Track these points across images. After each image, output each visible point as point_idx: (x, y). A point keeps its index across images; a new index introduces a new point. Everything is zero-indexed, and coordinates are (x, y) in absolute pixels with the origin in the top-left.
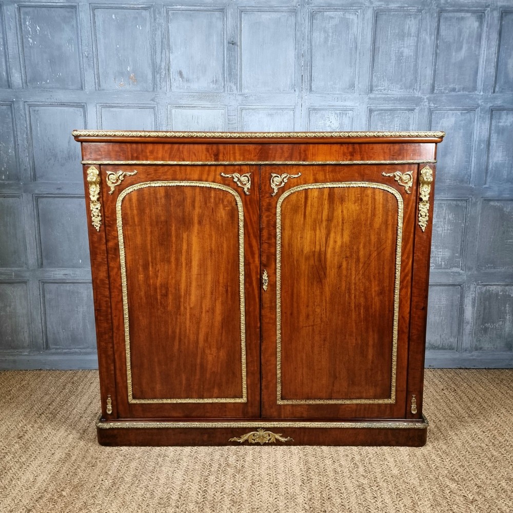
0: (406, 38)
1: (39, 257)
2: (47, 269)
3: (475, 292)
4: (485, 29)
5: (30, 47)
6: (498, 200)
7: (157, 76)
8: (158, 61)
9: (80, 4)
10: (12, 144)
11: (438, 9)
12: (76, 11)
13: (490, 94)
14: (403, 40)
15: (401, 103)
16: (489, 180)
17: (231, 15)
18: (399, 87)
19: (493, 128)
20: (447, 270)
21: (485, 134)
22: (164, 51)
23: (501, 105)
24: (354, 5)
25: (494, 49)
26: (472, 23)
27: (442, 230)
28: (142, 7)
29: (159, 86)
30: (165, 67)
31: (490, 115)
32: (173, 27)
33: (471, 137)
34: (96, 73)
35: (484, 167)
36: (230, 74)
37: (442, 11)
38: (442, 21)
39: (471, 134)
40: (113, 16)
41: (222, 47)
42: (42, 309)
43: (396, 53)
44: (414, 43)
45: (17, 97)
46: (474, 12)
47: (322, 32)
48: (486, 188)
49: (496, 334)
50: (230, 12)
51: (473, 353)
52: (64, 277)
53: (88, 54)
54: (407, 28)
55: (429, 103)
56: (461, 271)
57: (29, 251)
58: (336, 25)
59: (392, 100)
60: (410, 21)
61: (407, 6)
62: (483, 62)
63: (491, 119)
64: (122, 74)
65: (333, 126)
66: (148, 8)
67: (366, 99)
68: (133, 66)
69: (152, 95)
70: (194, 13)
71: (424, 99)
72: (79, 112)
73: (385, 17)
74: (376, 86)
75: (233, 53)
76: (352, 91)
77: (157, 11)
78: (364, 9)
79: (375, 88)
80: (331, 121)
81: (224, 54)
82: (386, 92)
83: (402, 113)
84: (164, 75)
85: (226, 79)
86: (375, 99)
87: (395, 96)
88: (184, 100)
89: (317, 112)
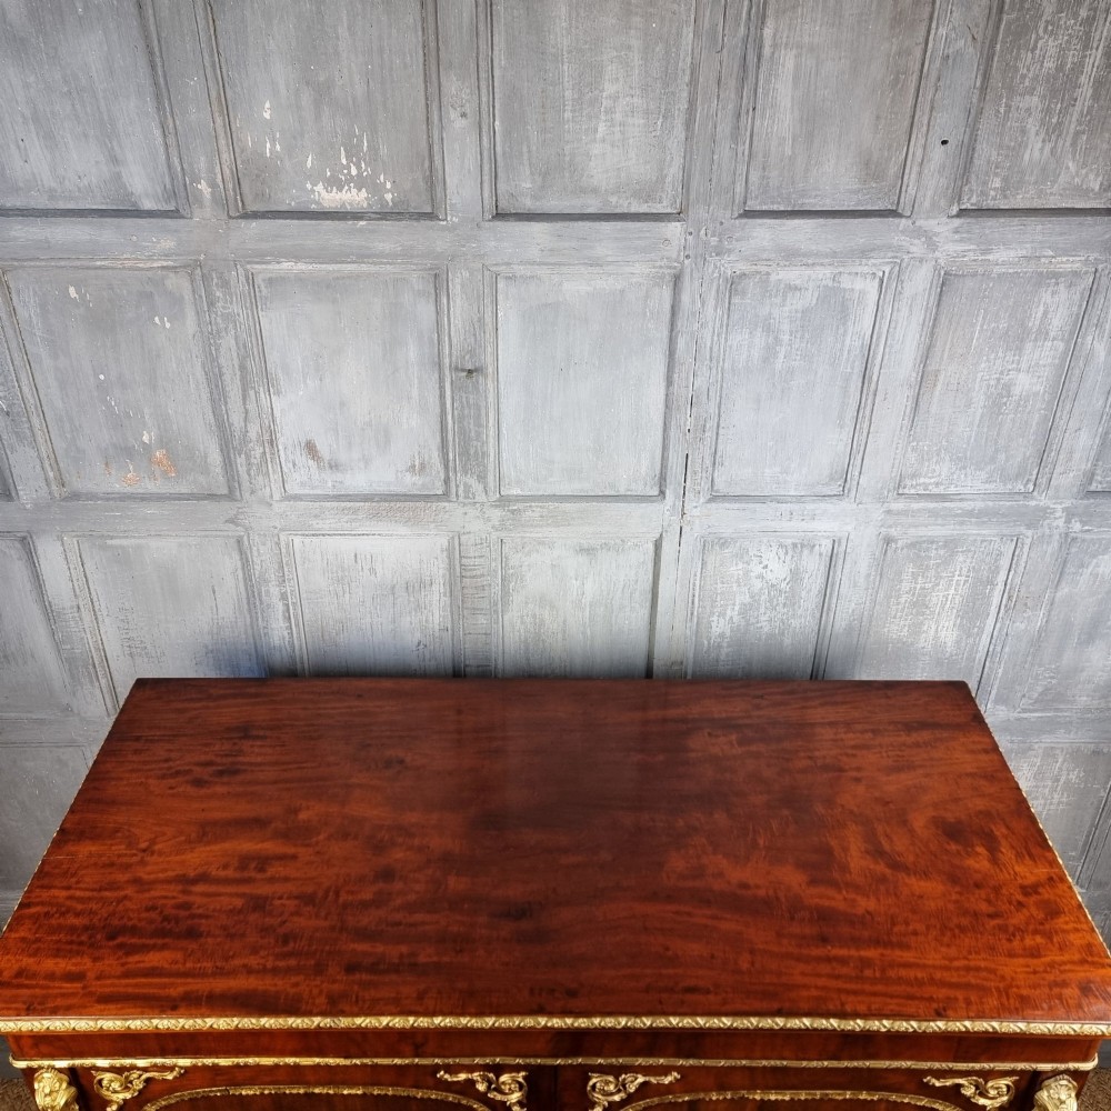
0: (1029, 346)
7: (239, 461)
8: (236, 419)
14: (1020, 350)
15: (984, 523)
17: (463, 286)
18: (983, 475)
22: (252, 393)
27: (1045, 804)
28: (162, 267)
29: (246, 484)
30: (260, 436)
32: (274, 322)
34: (45, 454)
36: (465, 453)
40: (72, 291)
41: (437, 376)
43: (989, 386)
44: (1054, 358)
47: (759, 332)
50: (458, 280)
53: (9, 406)
54: (1040, 315)
55: (1068, 521)
58: (806, 312)
59: (957, 516)
60: (1053, 293)
61: (1051, 253)
64: (127, 452)
65: (769, 576)
66: (185, 267)
67: (877, 514)
68: (159, 429)
69: (228, 508)
70: (338, 278)
71: (1054, 510)
72: (14, 551)
73: (970, 283)
74: (914, 476)
75: (471, 397)
76: (836, 489)
77: (215, 280)
78: (904, 265)
79: (908, 482)
80: (765, 563)
81: (442, 396)
82: (940, 490)
83: (982, 541)
84: (258, 456)
85: (451, 464)
86: (905, 513)
87: (967, 505)
88: (328, 522)
89: (723, 543)
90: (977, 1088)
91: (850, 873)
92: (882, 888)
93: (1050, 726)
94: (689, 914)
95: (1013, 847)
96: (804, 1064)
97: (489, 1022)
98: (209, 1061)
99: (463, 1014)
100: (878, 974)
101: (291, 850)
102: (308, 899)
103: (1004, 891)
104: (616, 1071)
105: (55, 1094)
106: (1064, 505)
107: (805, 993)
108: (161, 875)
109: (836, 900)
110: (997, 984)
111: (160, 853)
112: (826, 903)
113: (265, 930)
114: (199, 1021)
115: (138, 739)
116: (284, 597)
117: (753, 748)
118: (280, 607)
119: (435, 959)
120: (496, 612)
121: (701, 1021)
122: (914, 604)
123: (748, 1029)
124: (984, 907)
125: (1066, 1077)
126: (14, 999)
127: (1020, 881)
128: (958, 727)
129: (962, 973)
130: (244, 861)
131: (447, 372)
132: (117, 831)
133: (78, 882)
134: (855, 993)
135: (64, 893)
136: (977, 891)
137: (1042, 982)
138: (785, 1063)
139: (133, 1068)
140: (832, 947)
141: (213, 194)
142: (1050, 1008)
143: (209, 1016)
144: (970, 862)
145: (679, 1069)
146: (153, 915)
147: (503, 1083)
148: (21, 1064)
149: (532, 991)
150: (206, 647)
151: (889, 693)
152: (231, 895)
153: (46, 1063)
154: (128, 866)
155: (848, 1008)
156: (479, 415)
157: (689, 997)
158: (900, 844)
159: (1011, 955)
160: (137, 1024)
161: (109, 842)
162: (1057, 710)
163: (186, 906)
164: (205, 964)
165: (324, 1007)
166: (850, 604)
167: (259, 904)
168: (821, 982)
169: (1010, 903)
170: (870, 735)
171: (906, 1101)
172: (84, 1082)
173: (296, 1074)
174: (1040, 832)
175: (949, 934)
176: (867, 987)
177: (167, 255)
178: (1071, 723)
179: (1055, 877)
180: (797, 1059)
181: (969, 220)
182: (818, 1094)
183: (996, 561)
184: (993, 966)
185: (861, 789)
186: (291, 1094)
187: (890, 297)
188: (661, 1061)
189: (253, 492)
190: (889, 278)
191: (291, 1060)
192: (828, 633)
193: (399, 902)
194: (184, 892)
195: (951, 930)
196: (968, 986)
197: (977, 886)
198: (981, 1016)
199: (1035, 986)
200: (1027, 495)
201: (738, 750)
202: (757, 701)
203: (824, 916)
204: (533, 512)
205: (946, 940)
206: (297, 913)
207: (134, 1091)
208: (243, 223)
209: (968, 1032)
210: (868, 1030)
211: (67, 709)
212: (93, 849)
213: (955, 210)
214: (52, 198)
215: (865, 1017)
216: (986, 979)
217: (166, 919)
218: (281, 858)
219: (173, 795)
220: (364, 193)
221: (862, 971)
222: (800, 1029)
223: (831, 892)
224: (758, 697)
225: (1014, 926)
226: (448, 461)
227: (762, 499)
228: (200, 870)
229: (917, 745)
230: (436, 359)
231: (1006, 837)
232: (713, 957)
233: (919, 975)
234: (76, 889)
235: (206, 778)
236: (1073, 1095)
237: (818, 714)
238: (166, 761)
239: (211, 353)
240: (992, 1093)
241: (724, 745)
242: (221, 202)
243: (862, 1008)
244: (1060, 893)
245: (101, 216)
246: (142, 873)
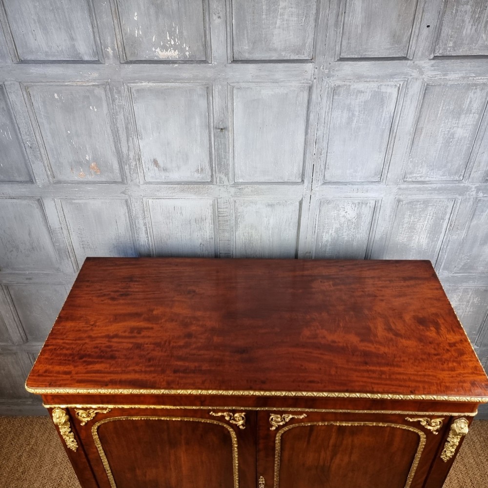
0: (463, 116)
2: (33, 344)
7: (126, 167)
8: (124, 150)
9: (6, 83)
12: (3, 92)
14: (459, 118)
15: (441, 193)
17: (219, 92)
18: (441, 173)
22: (131, 139)
24: (396, 77)
27: (463, 312)
29: (129, 178)
30: (134, 157)
32: (139, 108)
34: (46, 165)
36: (220, 164)
40: (56, 95)
41: (208, 131)
43: (444, 134)
44: (474, 121)
47: (345, 111)
50: (217, 90)
53: (32, 144)
54: (468, 103)
55: (477, 192)
57: (10, 330)
58: (366, 102)
59: (429, 190)
60: (474, 93)
61: (474, 75)
64: (79, 163)
65: (348, 216)
66: (102, 85)
67: (395, 189)
68: (93, 154)
69: (122, 188)
70: (166, 89)
71: (471, 188)
72: (35, 205)
73: (438, 89)
74: (411, 173)
75: (222, 140)
76: (377, 179)
77: (115, 91)
78: (409, 81)
79: (408, 176)
80: (346, 211)
81: (210, 140)
82: (422, 179)
83: (440, 201)
84: (134, 165)
85: (214, 169)
86: (406, 189)
87: (434, 186)
88: (163, 193)
89: (329, 202)
90: (427, 422)
91: (378, 337)
92: (391, 343)
93: (466, 279)
94: (311, 352)
95: (446, 328)
96: (357, 411)
97: (231, 393)
98: (120, 406)
99: (220, 389)
100: (387, 377)
101: (150, 326)
102: (158, 345)
103: (441, 345)
104: (281, 413)
105: (61, 418)
106: (476, 186)
107: (357, 384)
108: (99, 335)
109: (371, 348)
110: (436, 381)
111: (99, 326)
112: (367, 349)
113: (141, 357)
114: (116, 390)
115: (88, 281)
116: (145, 224)
117: (339, 287)
118: (144, 229)
119: (209, 368)
120: (232, 231)
121: (315, 394)
122: (410, 228)
123: (334, 397)
124: (433, 351)
125: (464, 418)
126: (44, 381)
127: (448, 341)
128: (426, 279)
129: (422, 377)
130: (132, 330)
131: (212, 129)
132: (81, 317)
133: (67, 337)
134: (378, 384)
135: (62, 341)
136: (430, 345)
137: (455, 381)
138: (349, 411)
139: (91, 408)
140: (369, 366)
141: (113, 53)
142: (458, 391)
143: (120, 389)
144: (428, 333)
145: (306, 413)
146: (97, 350)
147: (236, 417)
148: (47, 406)
149: (247, 381)
150: (114, 244)
151: (397, 265)
152: (127, 343)
153: (57, 406)
154: (86, 331)
155: (375, 390)
156: (226, 148)
157: (310, 385)
158: (399, 326)
159: (443, 370)
160: (92, 391)
161: (78, 322)
162: (469, 273)
163: (110, 347)
164: (118, 369)
165: (165, 386)
166: (382, 228)
167: (139, 346)
168: (365, 379)
169: (444, 350)
170: (389, 282)
171: (398, 427)
172: (72, 413)
173: (154, 412)
174: (458, 322)
175: (417, 361)
176: (383, 382)
177: (94, 80)
178: (475, 278)
179: (463, 340)
180: (354, 409)
181: (438, 61)
182: (362, 424)
183: (445, 210)
184: (435, 374)
185: (383, 304)
186: (152, 420)
187: (402, 95)
188: (299, 409)
189: (132, 181)
190: (402, 87)
191: (152, 407)
192: (372, 240)
193: (194, 346)
194: (109, 341)
195: (419, 360)
196: (424, 382)
197: (430, 343)
198: (429, 393)
199: (452, 382)
200: (460, 181)
201: (333, 288)
202: (341, 268)
203: (366, 354)
204: (248, 189)
205: (416, 364)
206: (154, 350)
207: (91, 417)
208: (126, 66)
209: (423, 399)
210: (383, 398)
211: (58, 270)
212: (72, 324)
213: (432, 56)
214: (47, 55)
215: (382, 393)
216: (432, 379)
217: (102, 351)
218: (147, 328)
219: (103, 304)
220: (177, 52)
221: (381, 375)
222: (355, 398)
223: (370, 345)
224: (341, 266)
225: (445, 359)
226: (212, 168)
227: (345, 184)
228: (115, 333)
229: (408, 286)
230: (208, 124)
231: (443, 324)
232: (320, 369)
233: (405, 377)
234: (66, 340)
235: (116, 297)
236: (467, 425)
237: (367, 273)
238: (100, 290)
239: (113, 122)
240: (433, 424)
241: (327, 286)
242: (117, 57)
243: (380, 390)
244: (465, 346)
245: (67, 63)
246: (92, 334)
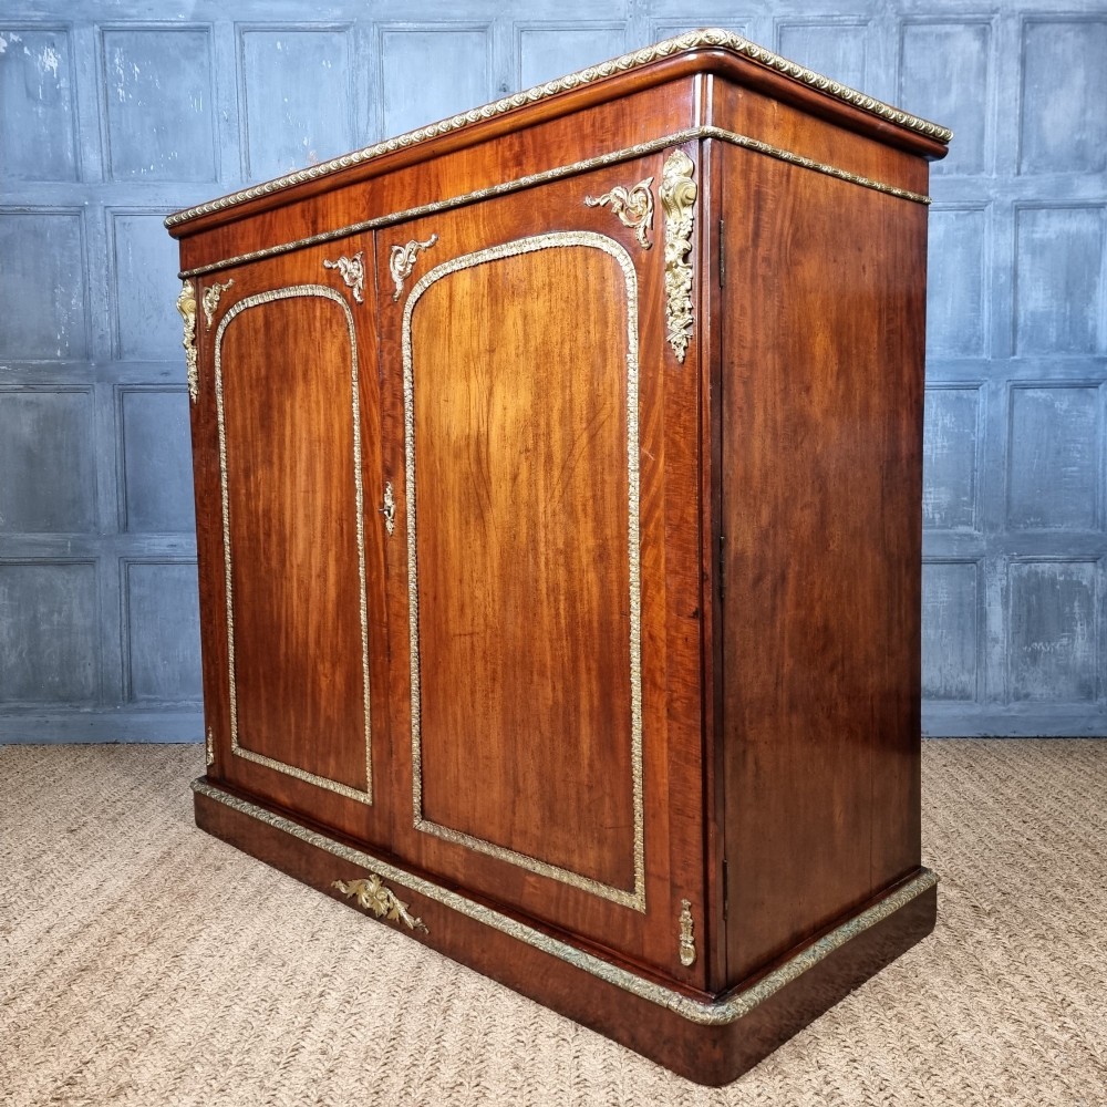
1: (121, 510)
2: (137, 535)
3: (1007, 574)
4: (992, 53)
5: (121, 105)
6: (1041, 387)
8: (362, 125)
9: (216, 23)
10: (78, 289)
11: (899, 19)
12: (208, 37)
13: (1011, 178)
16: (1020, 346)
17: (501, 37)
19: (1021, 243)
20: (945, 531)
21: (1006, 255)
22: (373, 106)
23: (1034, 197)
24: (736, 15)
25: (1013, 90)
26: (965, 43)
27: (932, 449)
28: (332, 27)
31: (1013, 218)
33: (978, 261)
34: (243, 151)
35: (1008, 320)
37: (906, 22)
38: (907, 41)
39: (979, 255)
40: (279, 44)
42: (124, 616)
45: (91, 199)
46: (968, 23)
48: (1016, 361)
49: (1057, 665)
50: (498, 31)
51: (1011, 705)
52: (169, 551)
53: (229, 116)
54: (841, 55)
56: (976, 532)
57: (101, 497)
60: (847, 41)
61: (838, 13)
62: (993, 115)
63: (1017, 225)
64: (292, 151)
68: (315, 133)
77: (361, 35)
239: (353, 80)
